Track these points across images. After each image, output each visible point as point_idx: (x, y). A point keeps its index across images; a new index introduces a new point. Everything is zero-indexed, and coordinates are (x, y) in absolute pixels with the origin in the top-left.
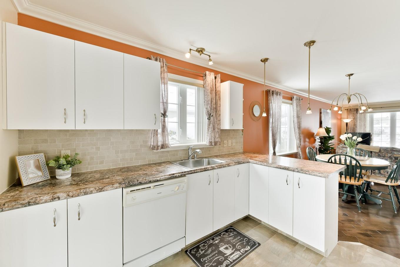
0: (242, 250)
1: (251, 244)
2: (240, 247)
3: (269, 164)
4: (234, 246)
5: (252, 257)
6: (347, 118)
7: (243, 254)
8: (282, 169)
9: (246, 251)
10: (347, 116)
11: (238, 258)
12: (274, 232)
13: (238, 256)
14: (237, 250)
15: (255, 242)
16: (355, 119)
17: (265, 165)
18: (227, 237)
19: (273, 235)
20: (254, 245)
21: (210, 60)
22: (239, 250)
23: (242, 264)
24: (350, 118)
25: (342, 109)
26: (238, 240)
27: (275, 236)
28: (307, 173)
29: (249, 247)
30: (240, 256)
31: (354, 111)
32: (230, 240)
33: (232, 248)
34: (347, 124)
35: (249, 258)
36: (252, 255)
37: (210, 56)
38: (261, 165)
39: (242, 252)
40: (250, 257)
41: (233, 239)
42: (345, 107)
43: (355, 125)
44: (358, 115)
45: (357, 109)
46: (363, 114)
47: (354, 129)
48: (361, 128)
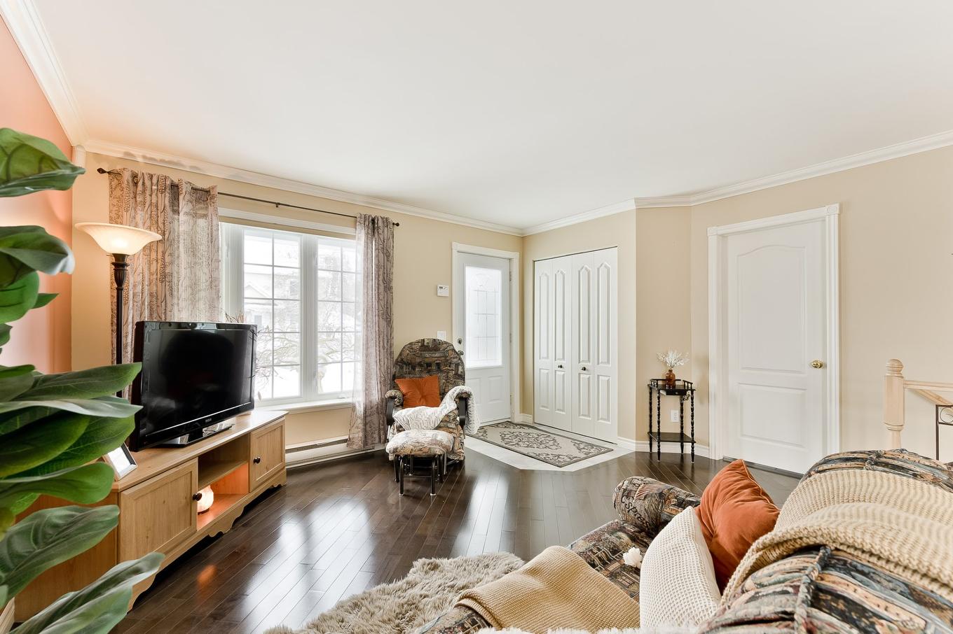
34: (119, 263)
44: (183, 223)
45: (175, 188)
46: (202, 222)
47: (160, 299)
48: (193, 301)
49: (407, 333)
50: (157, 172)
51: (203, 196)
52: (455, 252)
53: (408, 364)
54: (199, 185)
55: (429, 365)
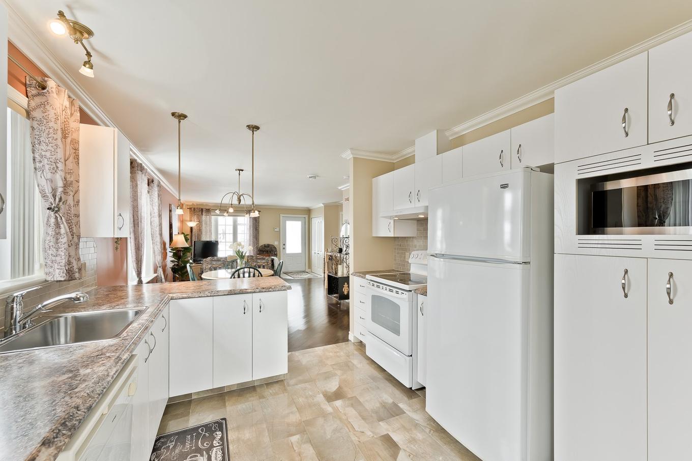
0: (214, 442)
1: (215, 428)
2: (207, 444)
3: (213, 293)
4: (199, 451)
5: (234, 437)
6: (191, 221)
7: (223, 445)
8: (238, 294)
9: (222, 439)
10: (191, 218)
11: (223, 453)
12: (220, 396)
13: (220, 454)
14: (208, 451)
15: (217, 422)
16: (200, 222)
17: (208, 296)
18: (171, 454)
19: (225, 399)
20: (220, 425)
21: (88, 63)
22: (212, 446)
23: (235, 454)
24: (194, 221)
25: (184, 207)
26: (192, 440)
27: (226, 398)
28: (270, 290)
29: (217, 433)
30: (223, 450)
31: (199, 211)
32: (181, 451)
33: (199, 455)
34: (191, 228)
35: (233, 441)
36: (232, 435)
37: (89, 54)
38: (200, 297)
39: (218, 444)
40: (233, 439)
41: (184, 446)
42: (187, 205)
43: (200, 230)
44: (204, 217)
45: (202, 209)
46: (208, 217)
47: (199, 235)
48: (206, 235)
49: (263, 241)
50: (199, 207)
51: (208, 211)
52: (281, 218)
53: (262, 251)
54: (207, 208)
55: (267, 251)
